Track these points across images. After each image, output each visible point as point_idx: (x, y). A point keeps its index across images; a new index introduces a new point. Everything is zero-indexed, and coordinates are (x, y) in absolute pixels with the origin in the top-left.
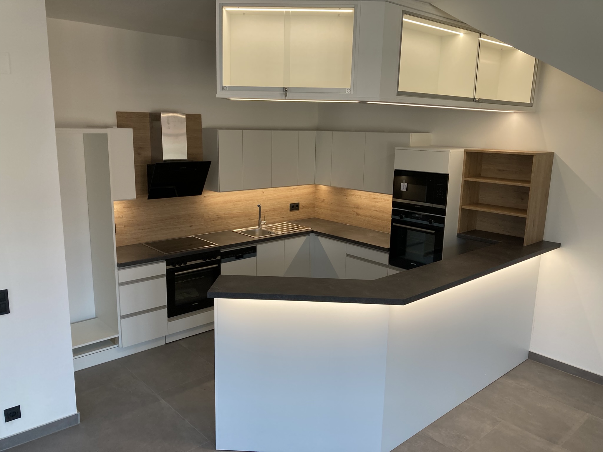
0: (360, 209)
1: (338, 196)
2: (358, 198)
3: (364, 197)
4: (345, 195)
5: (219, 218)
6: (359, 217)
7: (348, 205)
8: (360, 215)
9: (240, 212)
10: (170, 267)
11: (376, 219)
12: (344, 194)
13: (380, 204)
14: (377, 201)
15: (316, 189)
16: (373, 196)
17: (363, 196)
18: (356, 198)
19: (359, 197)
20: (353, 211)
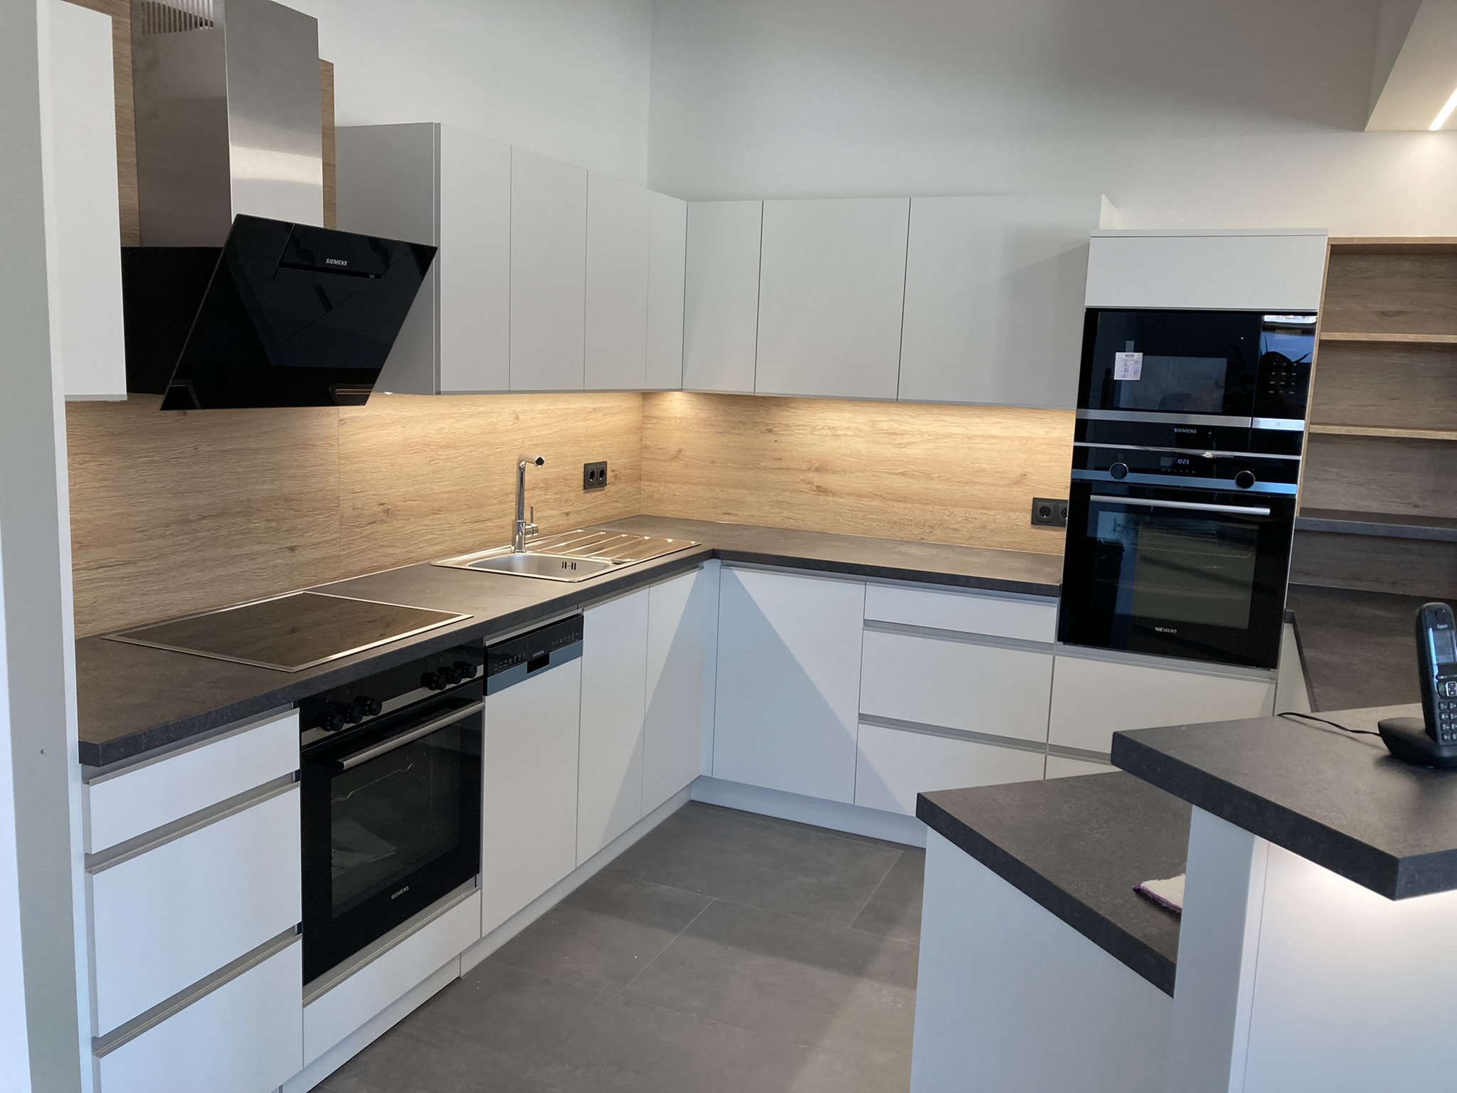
0: (834, 472)
1: (740, 434)
2: (827, 435)
3: (849, 433)
4: (770, 431)
5: (387, 511)
6: (830, 499)
7: (783, 465)
8: (834, 495)
9: (451, 491)
10: (316, 734)
11: (899, 501)
12: (767, 425)
13: (911, 452)
14: (904, 441)
15: (644, 417)
16: (885, 426)
17: (847, 429)
18: (816, 437)
19: (829, 432)
20: (803, 481)
